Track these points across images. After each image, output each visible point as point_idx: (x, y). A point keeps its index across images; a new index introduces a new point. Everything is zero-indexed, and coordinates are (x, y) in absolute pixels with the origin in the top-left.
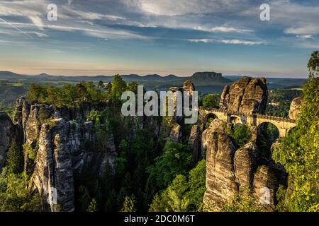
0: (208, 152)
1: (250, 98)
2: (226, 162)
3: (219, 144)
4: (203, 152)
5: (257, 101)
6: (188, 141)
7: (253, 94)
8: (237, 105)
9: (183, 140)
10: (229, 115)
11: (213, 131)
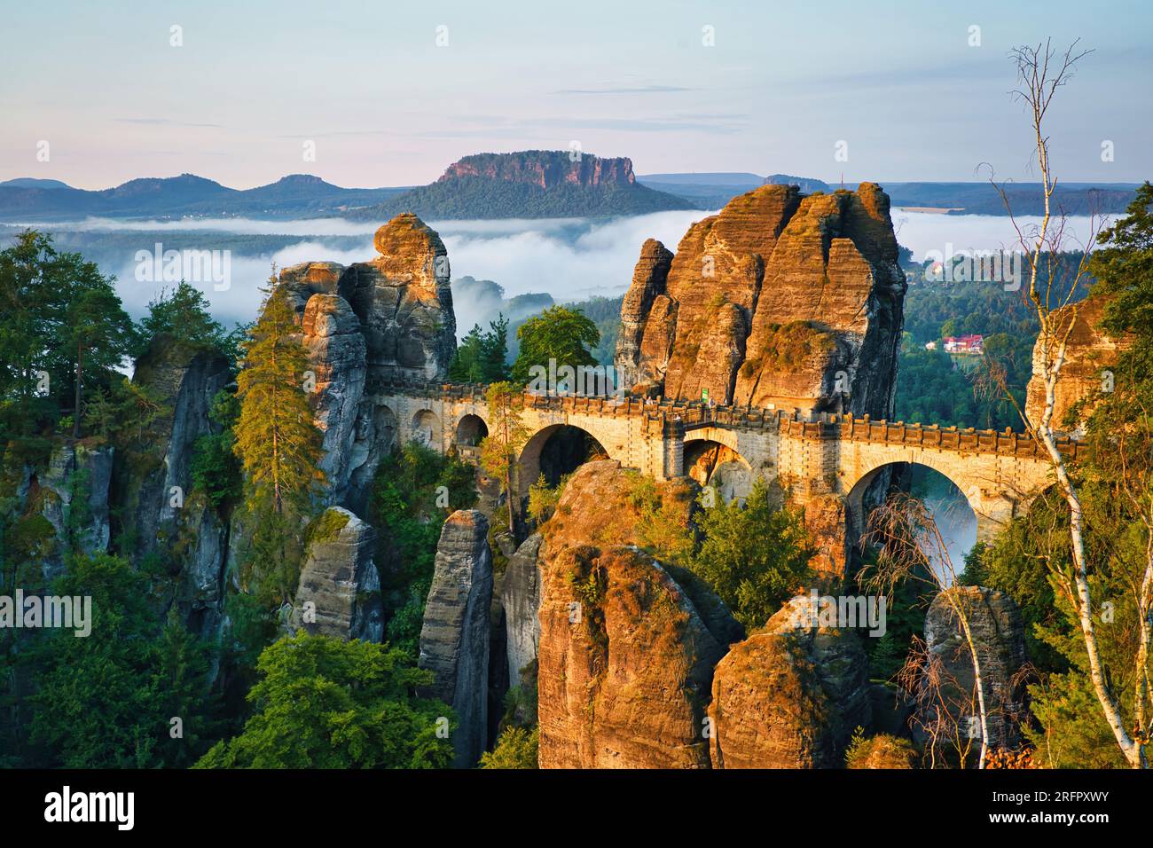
0: (547, 685)
1: (799, 316)
2: (658, 734)
3: (616, 624)
4: (516, 681)
5: (840, 336)
6: (418, 622)
7: (813, 292)
8: (721, 365)
9: (387, 616)
10: (673, 430)
11: (577, 542)
